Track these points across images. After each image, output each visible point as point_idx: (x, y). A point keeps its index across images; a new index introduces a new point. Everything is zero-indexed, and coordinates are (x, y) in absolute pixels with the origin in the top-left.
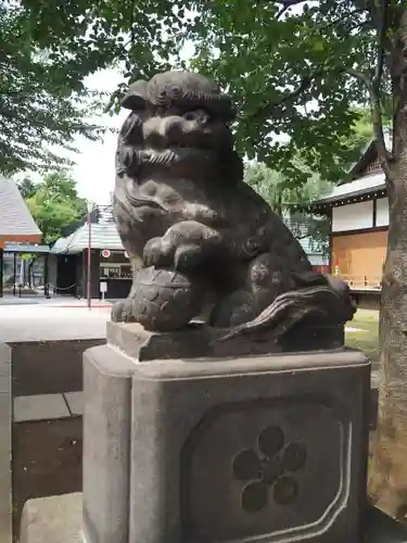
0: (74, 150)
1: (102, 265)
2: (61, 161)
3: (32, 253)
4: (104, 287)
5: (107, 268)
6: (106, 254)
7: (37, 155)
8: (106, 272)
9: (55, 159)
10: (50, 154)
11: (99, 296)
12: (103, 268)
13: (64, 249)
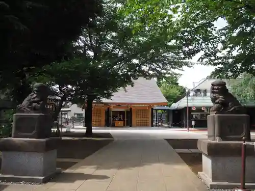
0: (182, 70)
1: (192, 113)
2: (177, 75)
3: (161, 110)
4: (193, 123)
5: (195, 115)
6: (194, 109)
7: (169, 74)
8: (194, 117)
9: (175, 74)
10: (173, 73)
11: (191, 126)
12: (192, 115)
13: (176, 108)
